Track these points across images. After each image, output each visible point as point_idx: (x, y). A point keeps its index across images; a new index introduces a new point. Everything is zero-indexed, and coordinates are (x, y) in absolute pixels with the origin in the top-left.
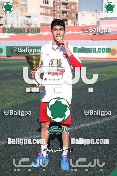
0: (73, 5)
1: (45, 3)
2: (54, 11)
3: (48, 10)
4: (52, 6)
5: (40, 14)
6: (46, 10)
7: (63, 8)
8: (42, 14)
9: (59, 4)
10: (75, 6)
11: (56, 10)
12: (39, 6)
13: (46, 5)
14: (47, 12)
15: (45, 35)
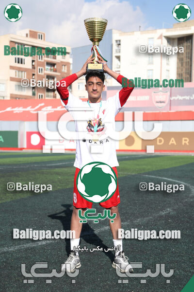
0: (63, 67)
1: (18, 62)
2: (34, 75)
3: (23, 73)
4: (30, 67)
5: (9, 79)
6: (20, 73)
7: (48, 70)
8: (12, 79)
9: (41, 64)
10: (67, 67)
11: (36, 73)
12: (9, 68)
13: (20, 65)
14: (22, 76)
15: (18, 112)
